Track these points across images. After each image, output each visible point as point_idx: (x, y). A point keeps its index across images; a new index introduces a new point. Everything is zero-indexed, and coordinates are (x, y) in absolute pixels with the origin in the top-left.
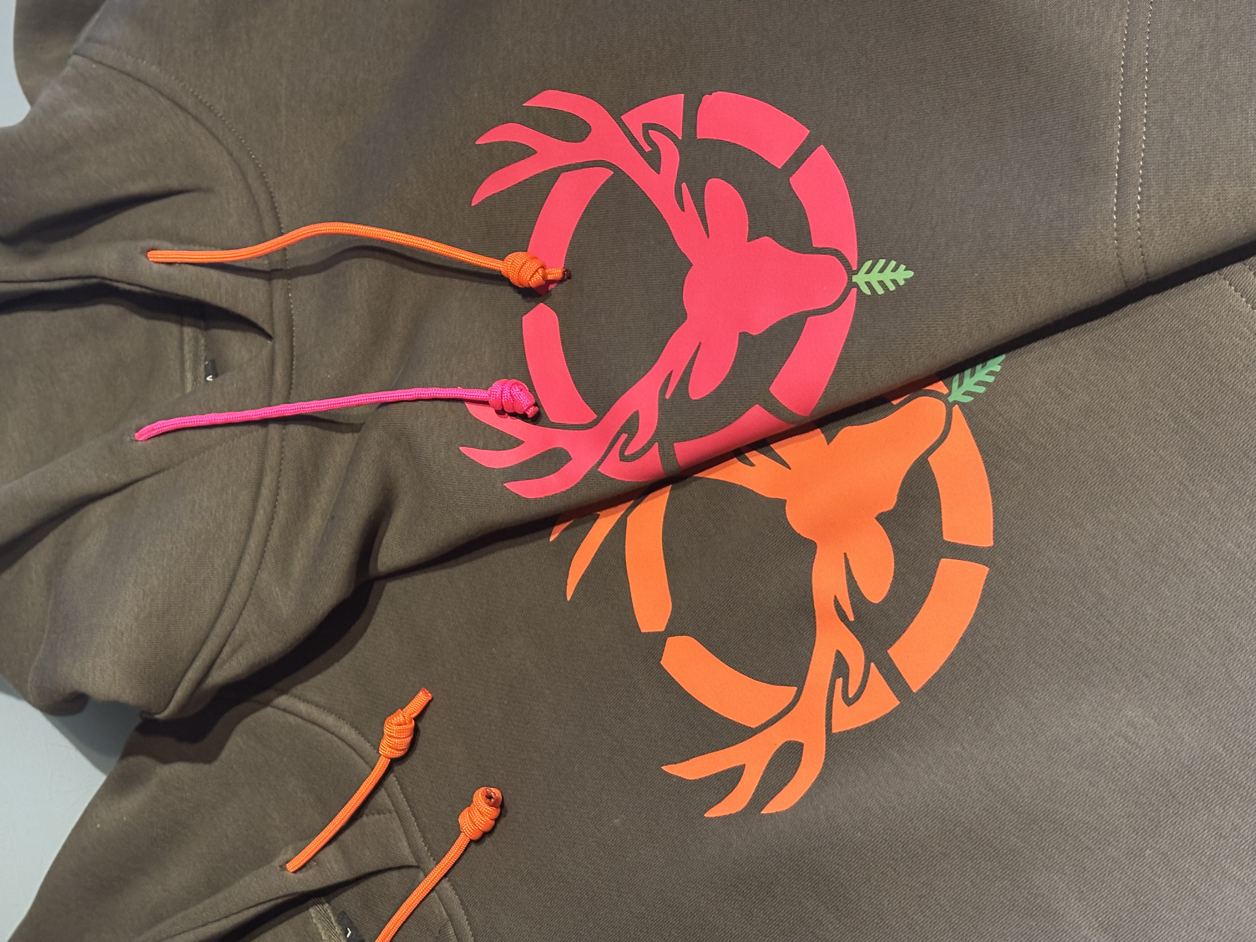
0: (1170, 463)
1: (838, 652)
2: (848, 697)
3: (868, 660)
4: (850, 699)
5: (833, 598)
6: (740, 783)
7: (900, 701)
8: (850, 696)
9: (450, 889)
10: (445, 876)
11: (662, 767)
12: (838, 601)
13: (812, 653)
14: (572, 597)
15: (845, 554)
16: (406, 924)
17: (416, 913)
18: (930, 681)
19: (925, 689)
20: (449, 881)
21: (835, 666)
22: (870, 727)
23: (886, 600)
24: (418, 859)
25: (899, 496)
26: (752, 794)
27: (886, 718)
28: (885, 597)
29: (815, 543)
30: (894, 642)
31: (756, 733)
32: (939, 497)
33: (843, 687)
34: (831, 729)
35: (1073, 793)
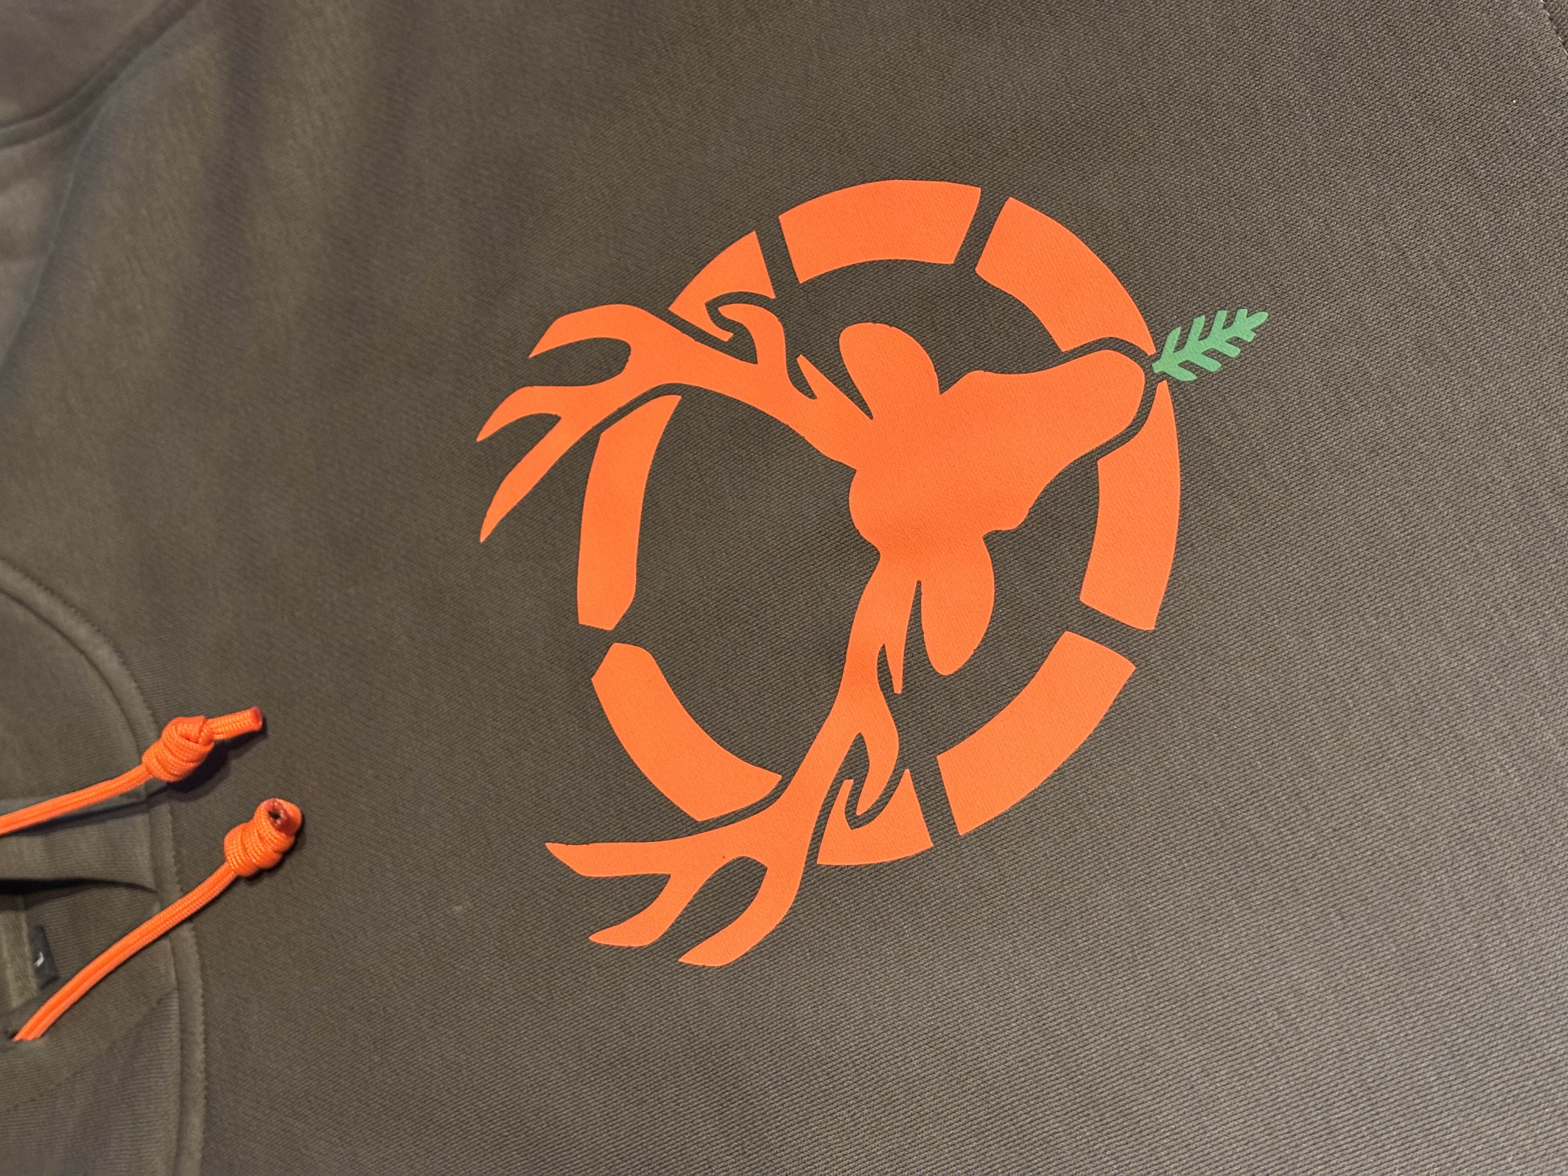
0: (1489, 568)
1: (860, 737)
2: (854, 814)
3: (902, 763)
4: (857, 817)
5: (879, 649)
6: (655, 902)
7: (934, 843)
8: (858, 813)
9: (192, 941)
10: (190, 919)
11: (547, 844)
12: (885, 656)
13: (819, 727)
14: (489, 539)
15: (919, 582)
16: (114, 976)
17: (131, 963)
18: (989, 824)
19: (978, 833)
20: (194, 929)
21: (848, 759)
22: (876, 870)
23: (959, 674)
24: (160, 882)
25: (1033, 511)
26: (670, 924)
27: (906, 863)
28: (960, 670)
29: (878, 553)
30: (952, 745)
31: (699, 831)
32: (1093, 529)
33: (851, 796)
34: (816, 858)
35: (1170, 1077)
